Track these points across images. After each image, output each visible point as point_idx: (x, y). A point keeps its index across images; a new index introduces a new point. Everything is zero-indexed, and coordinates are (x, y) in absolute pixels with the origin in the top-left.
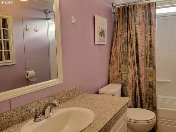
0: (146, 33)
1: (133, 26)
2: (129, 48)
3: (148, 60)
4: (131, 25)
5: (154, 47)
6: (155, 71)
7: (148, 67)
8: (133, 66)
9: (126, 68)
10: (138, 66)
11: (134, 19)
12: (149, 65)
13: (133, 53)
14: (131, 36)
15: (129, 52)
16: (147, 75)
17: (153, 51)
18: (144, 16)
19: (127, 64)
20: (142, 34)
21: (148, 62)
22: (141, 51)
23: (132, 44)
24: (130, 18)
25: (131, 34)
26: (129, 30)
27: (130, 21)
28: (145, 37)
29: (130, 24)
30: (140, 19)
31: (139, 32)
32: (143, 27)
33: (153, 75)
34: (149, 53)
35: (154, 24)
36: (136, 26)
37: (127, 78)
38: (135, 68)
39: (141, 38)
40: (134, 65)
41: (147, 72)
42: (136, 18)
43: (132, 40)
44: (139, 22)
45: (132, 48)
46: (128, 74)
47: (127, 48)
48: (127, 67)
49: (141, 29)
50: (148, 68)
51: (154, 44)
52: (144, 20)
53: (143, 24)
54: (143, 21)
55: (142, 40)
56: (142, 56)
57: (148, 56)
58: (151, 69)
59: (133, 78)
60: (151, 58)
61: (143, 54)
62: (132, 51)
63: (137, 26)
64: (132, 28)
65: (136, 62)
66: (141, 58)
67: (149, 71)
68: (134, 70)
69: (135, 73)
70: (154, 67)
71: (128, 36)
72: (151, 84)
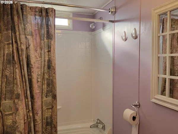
0: (41, 49)
1: (23, 37)
2: (17, 70)
3: (45, 86)
4: (20, 35)
5: (54, 69)
6: (56, 102)
7: (44, 97)
8: (24, 101)
9: (12, 105)
10: (32, 97)
11: (23, 26)
12: (47, 93)
13: (24, 79)
14: (20, 53)
15: (18, 77)
16: (44, 108)
17: (54, 75)
18: (38, 24)
19: (14, 97)
20: (36, 50)
21: (46, 90)
22: (36, 75)
23: (22, 64)
24: (16, 24)
25: (20, 48)
26: (16, 42)
27: (17, 29)
28: (41, 54)
29: (17, 33)
30: (33, 28)
31: (32, 47)
32: (38, 40)
33: (52, 107)
34: (46, 76)
35: (54, 38)
36: (26, 38)
37: (15, 122)
38: (27, 102)
39: (36, 56)
40: (26, 97)
41: (43, 104)
42: (26, 26)
43: (21, 58)
44: (32, 32)
45: (23, 71)
46: (15, 114)
47: (12, 71)
48: (14, 102)
49: (35, 43)
50: (45, 99)
51: (55, 64)
52: (38, 30)
53: (38, 35)
54: (37, 31)
55: (37, 58)
56: (38, 82)
57: (46, 82)
58: (50, 98)
59: (26, 118)
60: (49, 84)
61: (39, 80)
62: (22, 76)
63: (29, 37)
64: (21, 40)
65: (29, 92)
66: (37, 86)
67: (47, 103)
68: (27, 105)
69: (28, 110)
70: (54, 97)
71: (15, 51)
72: (49, 120)
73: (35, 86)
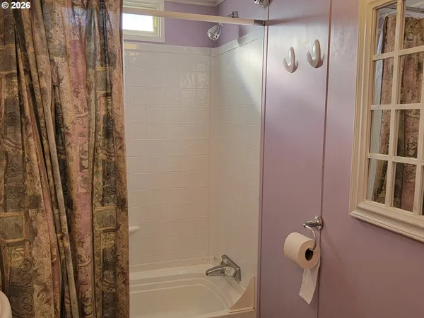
0: (88, 88)
1: (43, 58)
2: (31, 140)
3: (99, 179)
4: (35, 53)
5: (121, 139)
6: (127, 215)
7: (98, 204)
8: (50, 211)
10: (69, 204)
11: (43, 31)
12: (103, 196)
13: (48, 162)
14: (38, 97)
15: (34, 156)
16: (96, 228)
17: (120, 152)
18: (80, 29)
19: (27, 203)
20: (76, 93)
21: (100, 188)
22: (78, 151)
23: (42, 125)
24: (26, 26)
25: (37, 86)
26: (28, 72)
27: (28, 38)
28: (88, 101)
29: (30, 50)
30: (68, 37)
31: (66, 84)
32: (81, 68)
33: (117, 227)
34: (102, 155)
36: (52, 61)
37: (29, 262)
38: (57, 216)
39: (76, 107)
40: (55, 204)
41: (95, 220)
42: (52, 31)
43: (40, 110)
44: (65, 47)
45: (45, 142)
46: (30, 243)
48: (27, 214)
49: (73, 74)
50: (98, 207)
51: (123, 127)
52: (81, 41)
53: (80, 56)
54: (78, 45)
55: (79, 112)
56: (82, 168)
57: (101, 168)
58: (110, 208)
59: (55, 253)
60: (108, 174)
61: (86, 163)
62: (44, 154)
63: (57, 59)
64: (40, 67)
65: (60, 193)
66: (79, 178)
67: (103, 217)
68: (57, 224)
69: (59, 235)
70: (122, 204)
72: (110, 258)
73: (77, 177)
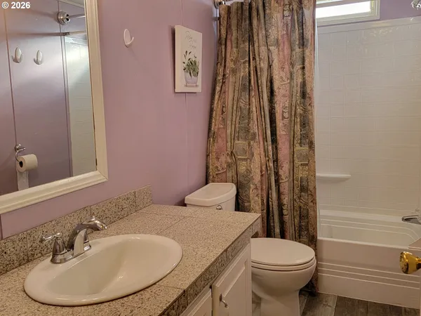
0: (292, 65)
1: (263, 49)
2: (254, 100)
3: (298, 127)
4: (259, 46)
5: (310, 98)
6: (314, 153)
7: (298, 145)
8: (262, 143)
9: (247, 148)
10: (274, 141)
11: (264, 32)
12: (301, 139)
13: (263, 113)
14: (259, 73)
15: (254, 109)
16: (296, 161)
17: (309, 107)
18: (287, 25)
19: (250, 137)
20: (283, 68)
21: (299, 133)
22: (281, 107)
23: (260, 90)
24: (255, 30)
25: (258, 67)
26: (254, 58)
27: (255, 38)
28: (291, 74)
29: (256, 45)
30: (280, 32)
31: (276, 64)
32: (287, 51)
33: (309, 161)
35: (311, 44)
36: (269, 50)
37: (249, 171)
38: (266, 147)
39: (282, 78)
40: (265, 139)
41: (295, 156)
42: (270, 31)
43: (259, 81)
44: (277, 40)
45: (261, 101)
46: (251, 161)
47: (248, 101)
48: (249, 144)
49: (281, 56)
50: (297, 148)
52: (287, 34)
53: (286, 43)
54: (285, 36)
55: (283, 81)
56: (283, 118)
57: (299, 120)
58: (306, 148)
59: (264, 169)
60: (304, 124)
61: (286, 115)
62: (261, 108)
63: (272, 48)
64: (261, 54)
65: (269, 132)
66: (281, 124)
67: (301, 154)
68: (266, 151)
69: (267, 159)
70: (311, 145)
71: (252, 72)
73: (280, 124)
